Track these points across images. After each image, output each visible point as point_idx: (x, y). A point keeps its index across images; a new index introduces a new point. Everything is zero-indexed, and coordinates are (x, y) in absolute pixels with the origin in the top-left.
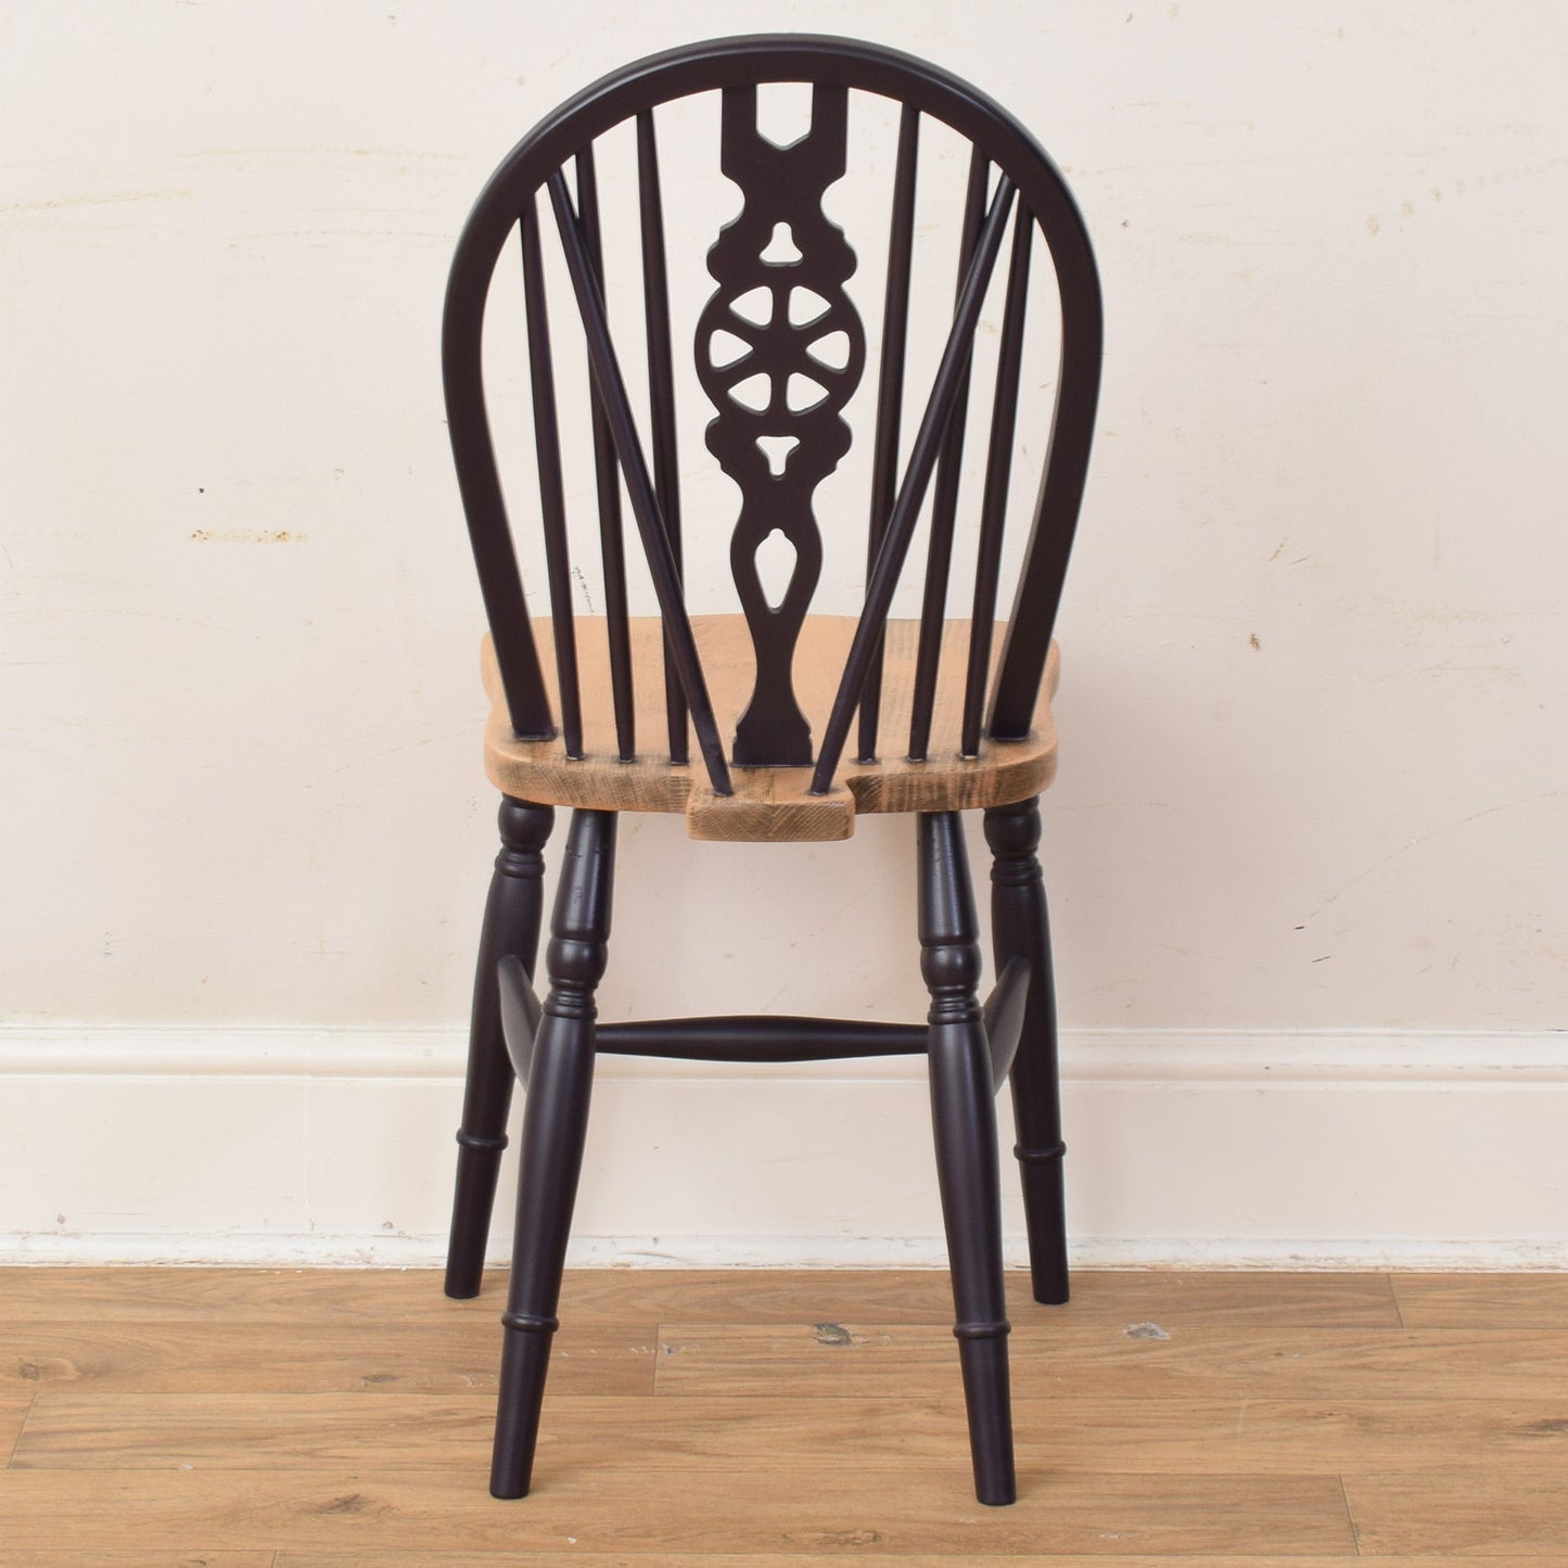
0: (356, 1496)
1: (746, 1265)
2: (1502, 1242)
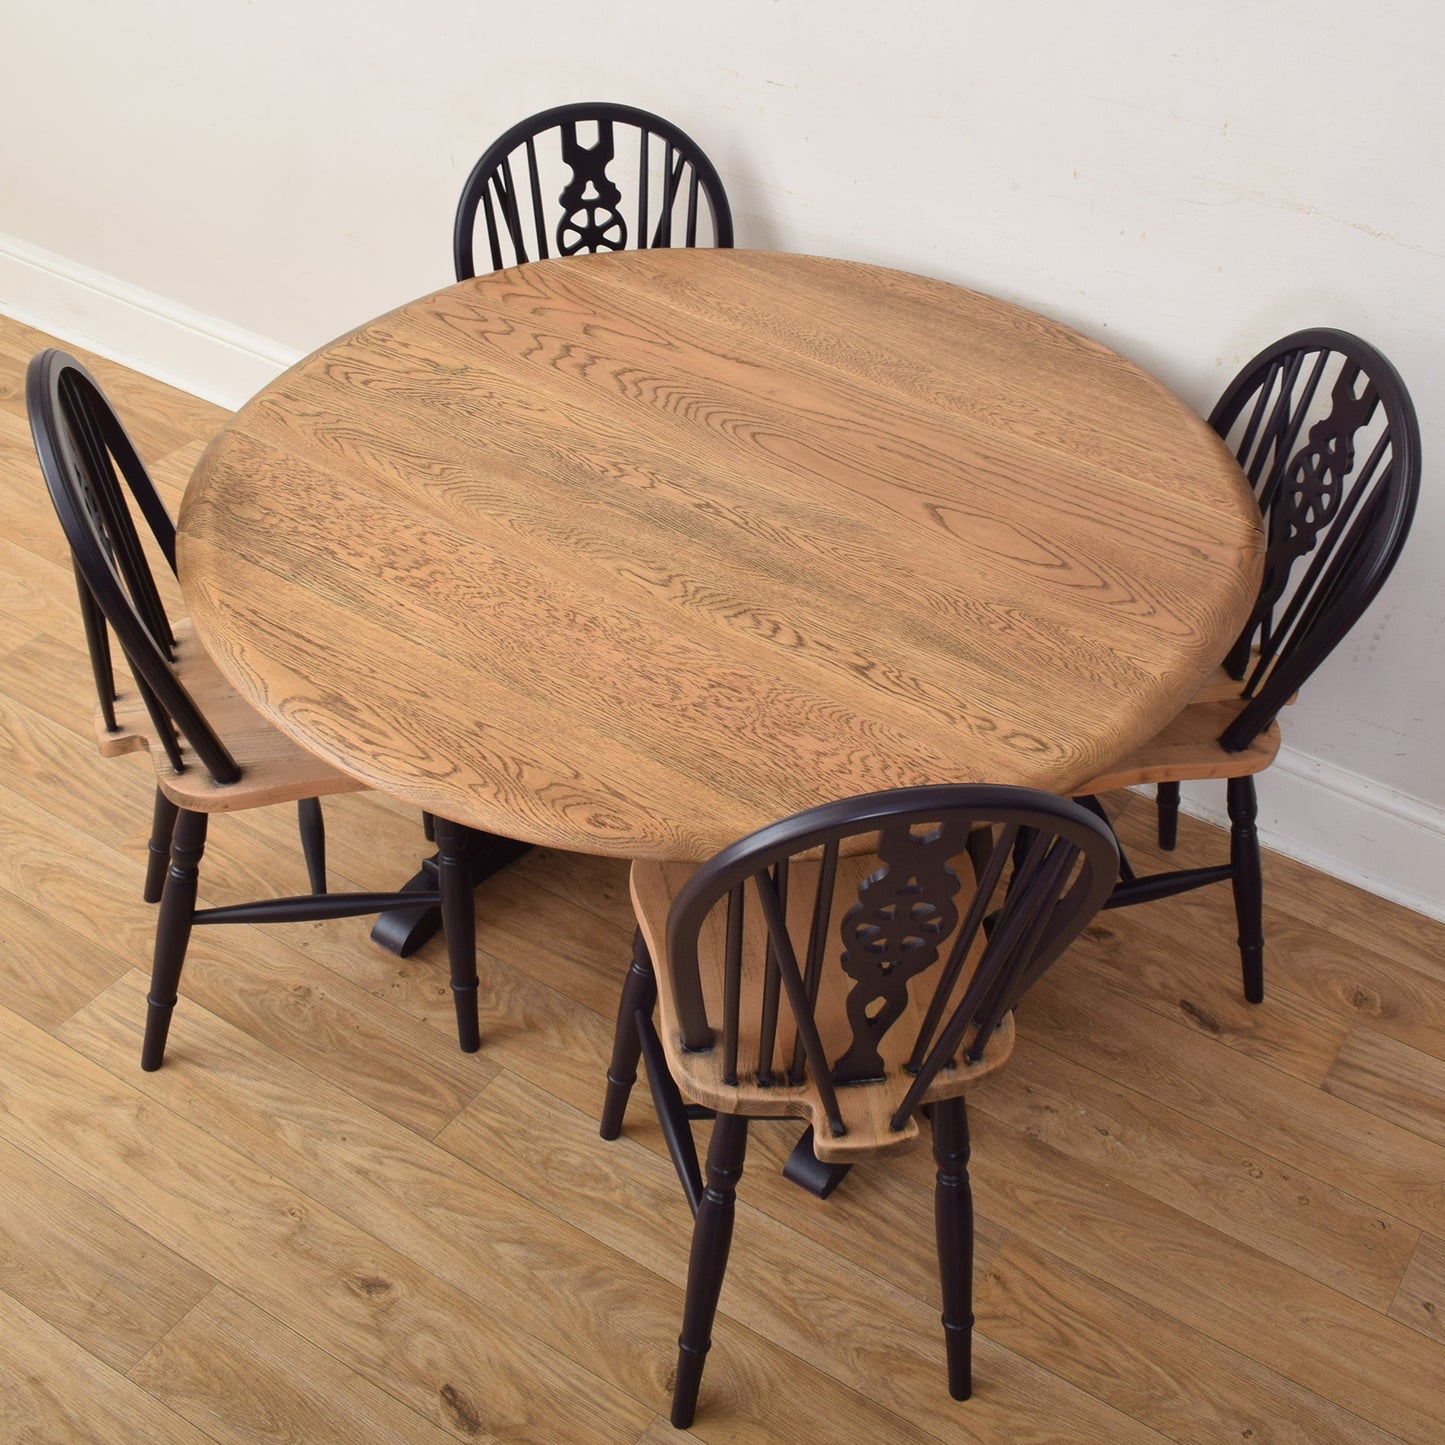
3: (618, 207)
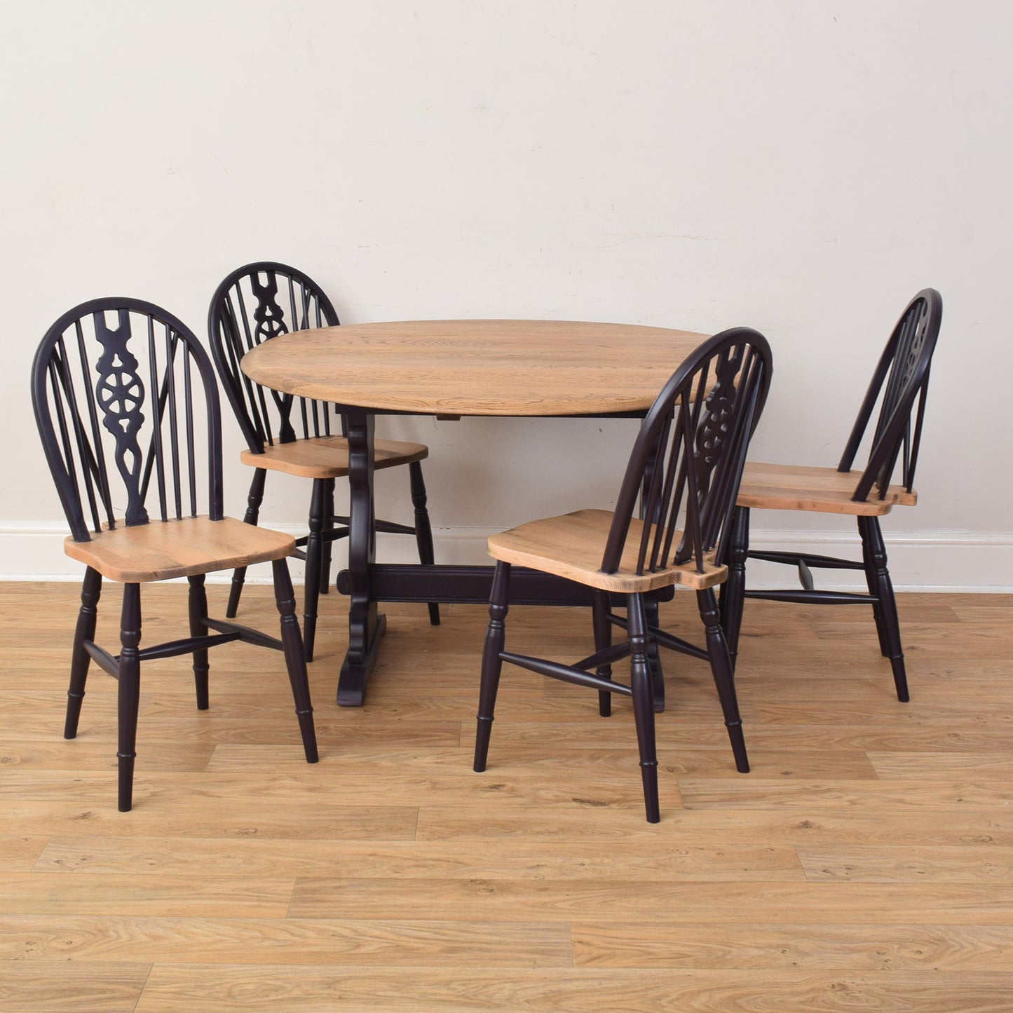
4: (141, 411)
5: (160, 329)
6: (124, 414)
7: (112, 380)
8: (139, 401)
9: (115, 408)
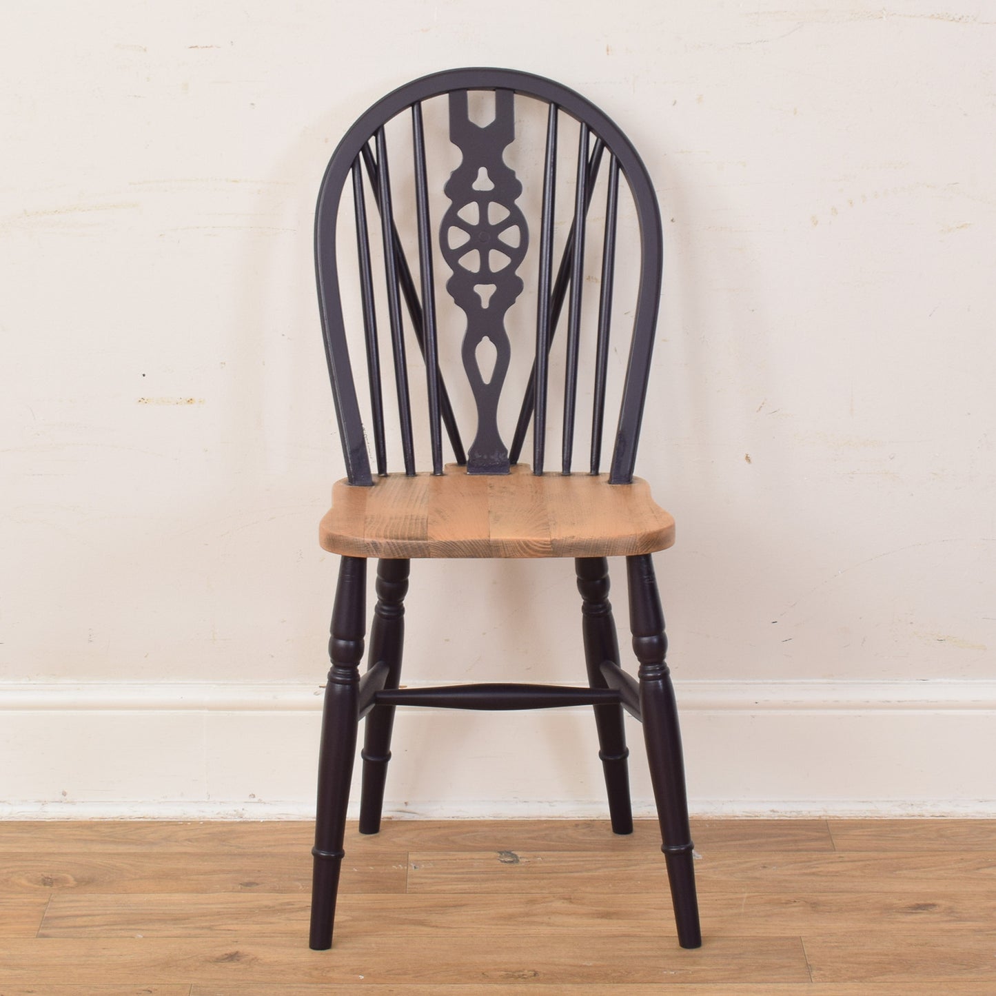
0: (237, 952)
1: (458, 817)
2: (892, 801)
3: (519, 202)
4: (519, 273)
5: (569, 128)
6: (485, 276)
7: (470, 213)
8: (517, 256)
9: (471, 262)
